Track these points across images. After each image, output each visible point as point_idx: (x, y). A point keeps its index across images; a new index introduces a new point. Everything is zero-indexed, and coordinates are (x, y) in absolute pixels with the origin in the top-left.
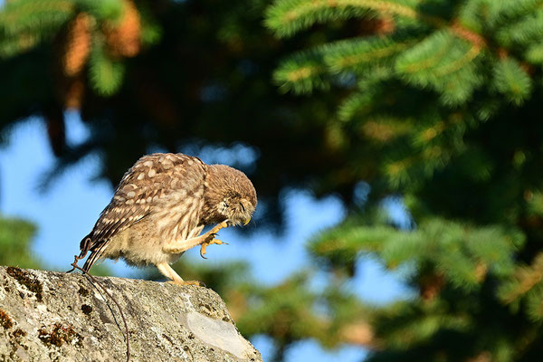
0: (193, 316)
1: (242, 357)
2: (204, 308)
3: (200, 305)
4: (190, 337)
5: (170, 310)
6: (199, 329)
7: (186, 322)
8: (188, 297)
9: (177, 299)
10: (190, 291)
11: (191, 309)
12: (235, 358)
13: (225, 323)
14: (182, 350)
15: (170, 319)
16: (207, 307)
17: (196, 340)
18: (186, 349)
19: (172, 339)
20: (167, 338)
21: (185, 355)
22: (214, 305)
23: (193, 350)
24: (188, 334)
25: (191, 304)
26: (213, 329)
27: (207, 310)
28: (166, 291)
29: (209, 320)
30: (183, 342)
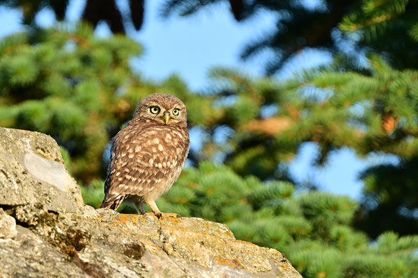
0: (30, 156)
1: (64, 190)
2: (40, 151)
3: (37, 148)
4: (24, 173)
5: (11, 151)
6: (34, 167)
7: (23, 160)
8: (28, 141)
9: (19, 143)
10: (31, 136)
11: (29, 151)
12: (59, 191)
13: (56, 163)
14: (15, 183)
15: (11, 158)
16: (43, 150)
17: (28, 176)
18: (18, 182)
19: (8, 173)
20: (3, 172)
21: (16, 186)
22: (48, 148)
23: (23, 183)
24: (23, 170)
25: (29, 147)
26: (45, 167)
27: (42, 152)
28: (11, 136)
29: (43, 160)
30: (16, 176)
